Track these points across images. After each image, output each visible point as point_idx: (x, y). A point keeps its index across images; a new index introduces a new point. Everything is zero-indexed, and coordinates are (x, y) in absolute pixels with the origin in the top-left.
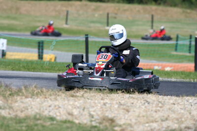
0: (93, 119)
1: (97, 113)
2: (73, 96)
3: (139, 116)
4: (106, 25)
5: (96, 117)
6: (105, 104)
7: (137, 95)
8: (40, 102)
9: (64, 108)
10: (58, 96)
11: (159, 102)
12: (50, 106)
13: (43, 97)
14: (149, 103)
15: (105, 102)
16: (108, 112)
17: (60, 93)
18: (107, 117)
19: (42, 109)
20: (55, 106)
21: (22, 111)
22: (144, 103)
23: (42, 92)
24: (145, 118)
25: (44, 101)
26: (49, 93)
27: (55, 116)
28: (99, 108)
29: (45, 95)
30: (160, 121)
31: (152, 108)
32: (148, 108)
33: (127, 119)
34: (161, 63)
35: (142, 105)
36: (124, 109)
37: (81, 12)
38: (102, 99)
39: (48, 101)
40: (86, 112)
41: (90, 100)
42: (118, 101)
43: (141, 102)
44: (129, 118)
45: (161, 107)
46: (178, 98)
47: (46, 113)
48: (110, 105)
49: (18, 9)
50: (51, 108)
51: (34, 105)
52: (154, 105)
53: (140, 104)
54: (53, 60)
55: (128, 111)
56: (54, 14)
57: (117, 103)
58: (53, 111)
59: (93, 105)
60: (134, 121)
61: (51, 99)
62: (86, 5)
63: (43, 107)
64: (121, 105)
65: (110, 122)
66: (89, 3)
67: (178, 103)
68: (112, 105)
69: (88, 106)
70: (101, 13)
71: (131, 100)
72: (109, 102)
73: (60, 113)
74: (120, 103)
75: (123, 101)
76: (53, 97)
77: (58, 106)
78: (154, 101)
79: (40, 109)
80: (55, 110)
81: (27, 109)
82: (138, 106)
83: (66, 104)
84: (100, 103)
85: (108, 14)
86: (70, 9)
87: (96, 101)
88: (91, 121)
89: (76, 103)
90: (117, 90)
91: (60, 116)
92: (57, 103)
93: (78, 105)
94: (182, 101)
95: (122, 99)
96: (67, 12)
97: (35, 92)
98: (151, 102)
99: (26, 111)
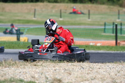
0: (48, 80)
1: (50, 76)
2: (35, 65)
3: (77, 77)
4: (60, 17)
5: (49, 79)
6: (55, 70)
7: (76, 63)
8: (14, 70)
9: (30, 74)
10: (26, 65)
11: (90, 67)
12: (20, 73)
13: (16, 67)
14: (83, 69)
15: (55, 68)
16: (57, 75)
17: (27, 63)
18: (57, 78)
19: (15, 75)
20: (24, 72)
21: (2, 77)
22: (81, 69)
23: (16, 63)
24: (81, 78)
25: (17, 69)
26: (20, 64)
27: (23, 79)
28: (52, 72)
29: (18, 65)
30: (90, 80)
31: (86, 71)
32: (83, 71)
33: (69, 79)
34: (94, 41)
35: (79, 70)
36: (68, 73)
37: (44, 9)
38: (54, 67)
39: (19, 69)
40: (43, 76)
41: (46, 68)
42: (63, 68)
43: (79, 68)
44: (70, 79)
45: (91, 71)
46: (102, 65)
47: (18, 77)
48: (59, 70)
49: (3, 9)
50: (21, 74)
51: (10, 72)
52: (87, 70)
54: (26, 41)
55: (70, 74)
56: (26, 11)
58: (22, 76)
59: (48, 71)
60: (74, 80)
61: (21, 68)
62: (47, 5)
63: (16, 73)
64: (66, 70)
65: (58, 81)
66: (49, 4)
67: (102, 68)
68: (60, 71)
69: (45, 71)
70: (57, 9)
71: (73, 67)
73: (26, 77)
75: (67, 68)
76: (23, 66)
77: (25, 72)
78: (87, 67)
79: (14, 75)
80: (24, 75)
81: (6, 75)
82: (77, 71)
83: (30, 70)
84: (52, 69)
85: (61, 11)
86: (37, 8)
88: (47, 81)
89: (37, 70)
90: (63, 60)
91: (27, 79)
92: (24, 70)
93: (38, 71)
94: (105, 66)
95: (67, 66)
96: (35, 10)
97: (11, 64)
98: (85, 68)
99: (5, 76)
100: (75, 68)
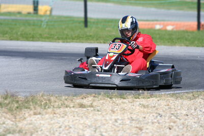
6: (116, 121)
9: (75, 128)
11: (172, 114)
12: (60, 127)
14: (161, 116)
15: (116, 118)
19: (52, 132)
20: (66, 127)
22: (157, 117)
28: (110, 125)
32: (160, 121)
35: (155, 119)
42: (129, 117)
43: (153, 116)
47: (57, 135)
48: (121, 121)
50: (61, 129)
52: (167, 118)
53: (153, 118)
57: (128, 119)
58: (63, 132)
59: (104, 122)
64: (133, 120)
67: (191, 114)
68: (124, 121)
69: (99, 124)
72: (120, 118)
74: (131, 118)
75: (135, 116)
77: (69, 126)
79: (50, 132)
82: (150, 120)
84: (111, 120)
87: (107, 118)
92: (67, 123)
93: (89, 124)
98: (163, 115)
100: (147, 116)
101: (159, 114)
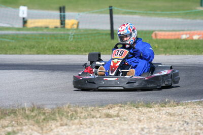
11: (199, 121)
14: (188, 124)
15: (143, 126)
22: (183, 124)
28: (137, 134)
32: (187, 129)
35: (181, 127)
43: (180, 124)
48: (148, 130)
52: (193, 125)
53: (179, 126)
57: (155, 127)
59: (131, 131)
64: (160, 128)
68: (150, 130)
72: (147, 127)
74: (158, 126)
75: (161, 124)
78: (193, 121)
84: (137, 129)
87: (134, 128)
98: (190, 122)
100: (173, 124)
101: (186, 122)
